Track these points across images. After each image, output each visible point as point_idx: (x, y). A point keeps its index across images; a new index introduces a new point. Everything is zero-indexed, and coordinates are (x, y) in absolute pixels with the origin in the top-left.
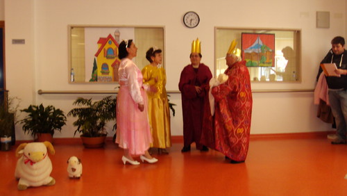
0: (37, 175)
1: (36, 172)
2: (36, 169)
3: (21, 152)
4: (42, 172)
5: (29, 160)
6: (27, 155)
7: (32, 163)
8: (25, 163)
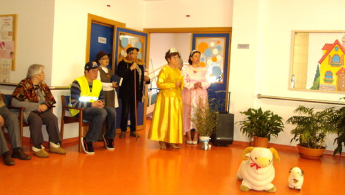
0: (260, 180)
1: (260, 177)
2: (260, 174)
3: (248, 155)
4: (265, 178)
5: (255, 164)
6: (254, 159)
7: (258, 167)
8: (252, 166)
